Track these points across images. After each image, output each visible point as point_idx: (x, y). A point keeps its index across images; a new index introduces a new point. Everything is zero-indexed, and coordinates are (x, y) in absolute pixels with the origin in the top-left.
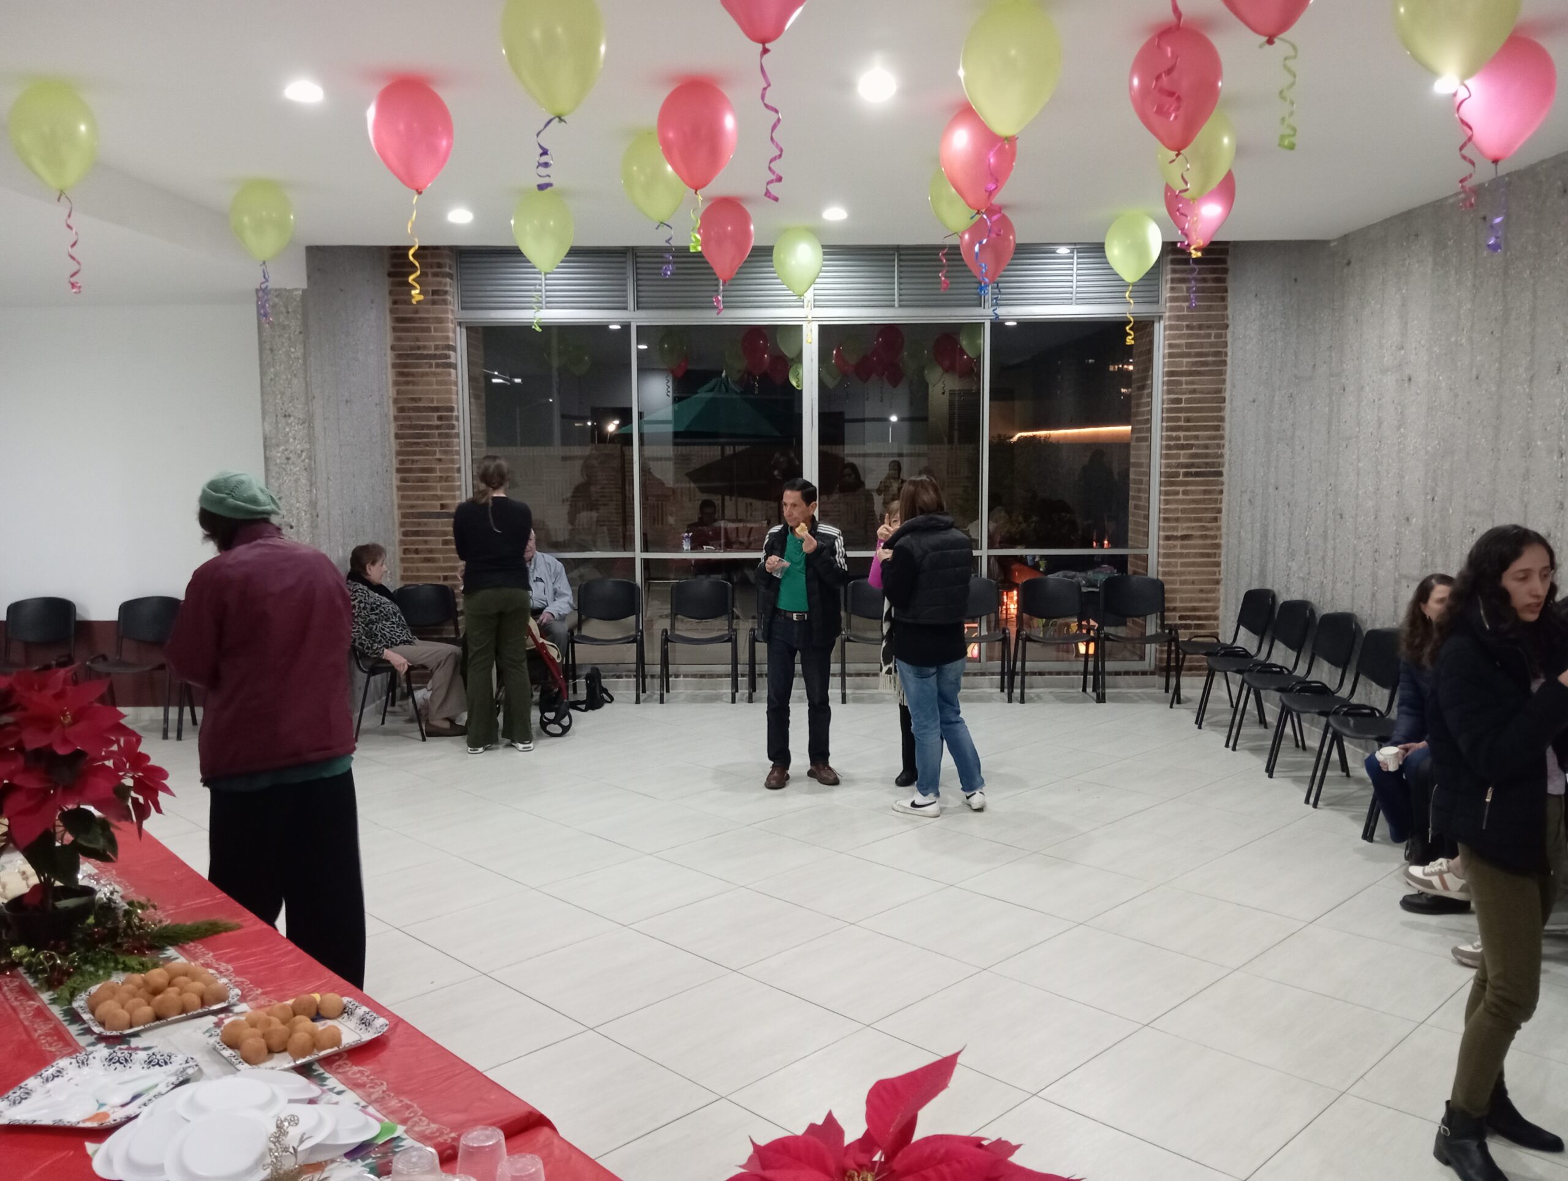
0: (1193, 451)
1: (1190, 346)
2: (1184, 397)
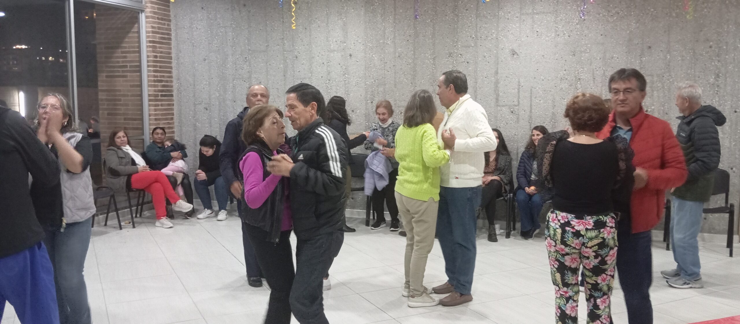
0: (163, 84)
1: (159, 28)
2: (158, 55)
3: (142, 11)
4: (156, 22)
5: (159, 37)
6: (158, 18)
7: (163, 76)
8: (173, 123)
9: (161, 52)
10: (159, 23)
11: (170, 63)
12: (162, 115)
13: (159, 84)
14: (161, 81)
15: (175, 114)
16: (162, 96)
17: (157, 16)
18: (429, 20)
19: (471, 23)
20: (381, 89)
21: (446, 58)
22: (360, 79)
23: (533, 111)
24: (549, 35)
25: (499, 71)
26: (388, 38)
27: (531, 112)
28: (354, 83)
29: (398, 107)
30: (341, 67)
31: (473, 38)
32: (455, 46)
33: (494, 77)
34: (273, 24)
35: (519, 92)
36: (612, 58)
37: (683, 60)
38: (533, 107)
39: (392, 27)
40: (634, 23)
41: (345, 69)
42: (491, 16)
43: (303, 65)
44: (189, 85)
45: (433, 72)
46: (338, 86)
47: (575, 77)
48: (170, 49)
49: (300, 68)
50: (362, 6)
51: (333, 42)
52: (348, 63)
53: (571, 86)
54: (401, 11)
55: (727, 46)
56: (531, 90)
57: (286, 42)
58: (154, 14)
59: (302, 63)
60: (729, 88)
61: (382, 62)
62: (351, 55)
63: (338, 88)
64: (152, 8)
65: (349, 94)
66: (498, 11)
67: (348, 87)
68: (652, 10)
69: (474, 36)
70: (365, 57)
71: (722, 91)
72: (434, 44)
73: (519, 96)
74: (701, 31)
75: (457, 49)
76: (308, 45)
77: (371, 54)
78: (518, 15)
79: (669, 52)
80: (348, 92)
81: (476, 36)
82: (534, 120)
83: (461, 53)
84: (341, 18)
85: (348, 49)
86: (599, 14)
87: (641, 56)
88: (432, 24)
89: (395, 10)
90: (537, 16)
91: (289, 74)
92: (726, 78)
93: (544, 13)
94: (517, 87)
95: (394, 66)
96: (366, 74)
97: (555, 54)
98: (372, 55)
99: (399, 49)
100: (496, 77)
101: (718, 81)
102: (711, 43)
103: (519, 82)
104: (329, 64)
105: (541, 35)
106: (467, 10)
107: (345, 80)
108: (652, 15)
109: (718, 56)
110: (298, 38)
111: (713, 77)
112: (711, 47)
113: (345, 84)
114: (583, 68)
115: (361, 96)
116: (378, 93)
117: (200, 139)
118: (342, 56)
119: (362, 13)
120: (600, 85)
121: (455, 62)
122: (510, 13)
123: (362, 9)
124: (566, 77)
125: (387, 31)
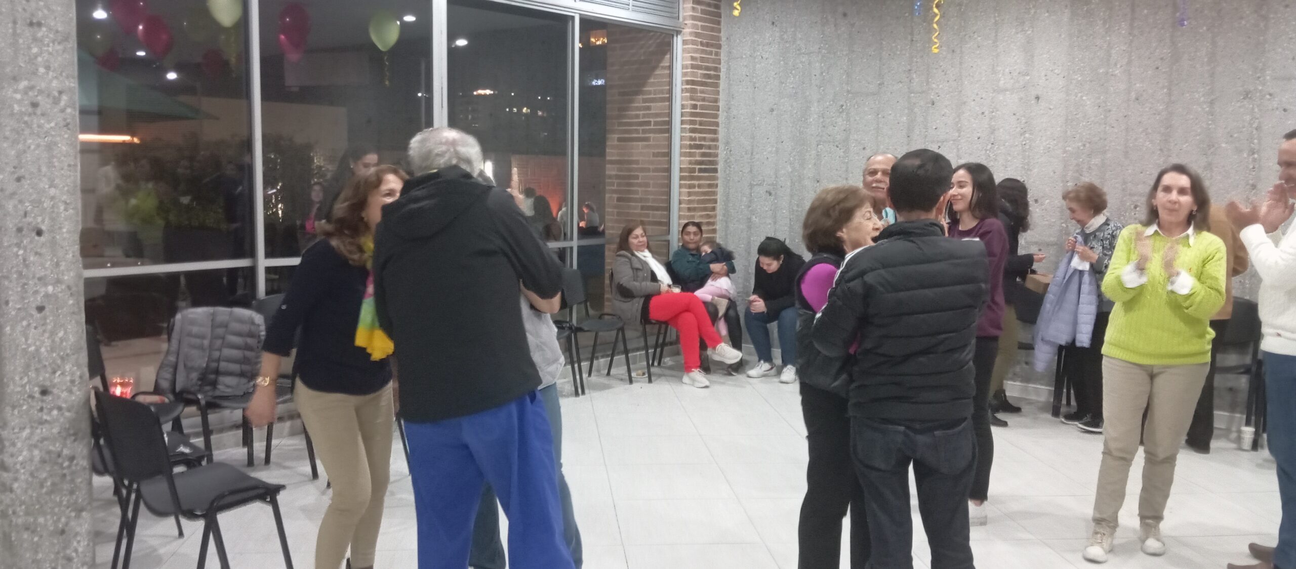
0: (703, 151)
1: (702, 59)
2: (699, 103)
3: (678, 32)
4: (698, 49)
5: (701, 74)
6: (702, 44)
7: (704, 139)
8: (715, 216)
9: (704, 100)
10: (703, 51)
11: (716, 116)
12: (699, 202)
13: (698, 151)
14: (700, 147)
15: (718, 201)
16: (701, 170)
17: (700, 40)
18: (1205, 28)
20: (1096, 161)
21: (1238, 101)
22: (1055, 142)
26: (1116, 64)
28: (1042, 148)
29: (1131, 195)
30: (1018, 119)
32: (1259, 77)
34: (894, 45)
39: (1126, 43)
41: (1026, 123)
43: (944, 118)
44: (743, 153)
45: (1209, 129)
46: (1009, 154)
48: (718, 93)
49: (938, 121)
50: (1066, 6)
51: (1003, 74)
52: (1031, 112)
54: (1146, 11)
57: (914, 76)
58: (696, 37)
59: (943, 113)
61: (1101, 110)
62: (1038, 98)
63: (1010, 158)
64: (694, 26)
65: (1031, 170)
67: (1029, 156)
70: (1067, 101)
72: (1212, 75)
75: (1264, 85)
76: (955, 80)
77: (1080, 95)
80: (1028, 165)
83: (1272, 91)
84: (1022, 31)
85: (1033, 86)
88: (1210, 35)
89: (1133, 11)
91: (918, 132)
95: (1125, 116)
96: (1066, 132)
98: (1082, 97)
99: (1138, 85)
104: (994, 114)
106: (1287, 6)
107: (1024, 143)
110: (937, 69)
113: (1024, 151)
115: (1055, 173)
116: (1090, 168)
117: (759, 244)
118: (1021, 99)
119: (1066, 20)
121: (1256, 110)
123: (1066, 11)
125: (1113, 51)
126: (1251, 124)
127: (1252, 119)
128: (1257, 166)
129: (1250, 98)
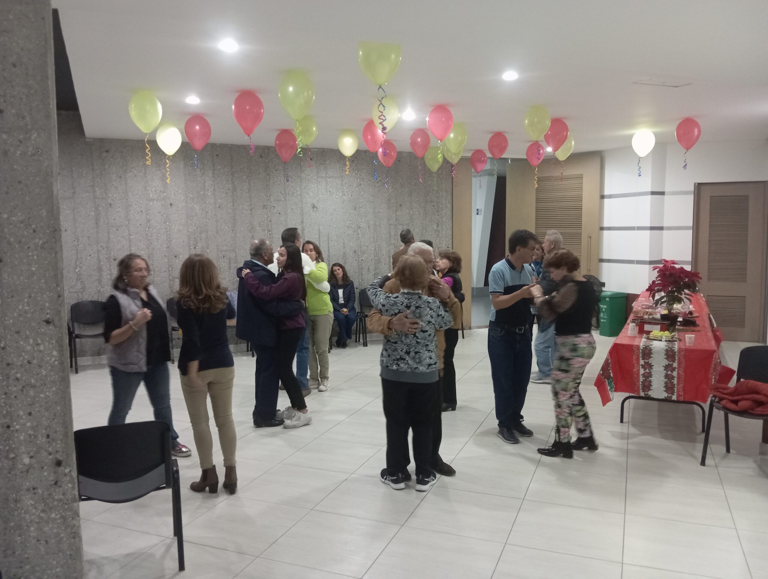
18: (245, 177)
19: (280, 181)
20: (204, 236)
21: (261, 209)
22: (182, 227)
23: (330, 251)
24: (338, 194)
25: (304, 221)
26: (208, 191)
27: (329, 252)
28: (176, 230)
29: (221, 251)
30: (162, 215)
31: (283, 194)
32: (268, 200)
33: (301, 225)
35: (319, 237)
36: (379, 212)
37: (419, 214)
38: (330, 249)
39: (212, 181)
40: (391, 188)
41: (166, 217)
42: (295, 177)
43: (118, 213)
46: (159, 233)
47: (357, 225)
49: (115, 215)
50: (181, 160)
51: (151, 192)
52: (168, 212)
53: (354, 232)
54: (219, 167)
55: (442, 205)
56: (328, 235)
57: (97, 189)
59: (118, 211)
60: (444, 232)
61: (203, 212)
62: (171, 205)
63: (159, 235)
65: (171, 241)
66: (301, 173)
67: (169, 234)
68: (401, 180)
69: (283, 192)
70: (186, 206)
71: (441, 234)
73: (320, 240)
74: (428, 195)
75: (270, 203)
76: (123, 193)
77: (192, 204)
78: (315, 177)
79: (411, 209)
80: (170, 238)
81: (285, 192)
82: (331, 258)
83: (274, 206)
84: (160, 170)
85: (168, 198)
86: (370, 181)
87: (396, 211)
88: (248, 180)
89: (214, 166)
90: (329, 180)
91: (103, 221)
92: (442, 226)
93: (333, 177)
94: (318, 233)
95: (215, 215)
96: (188, 222)
97: (343, 209)
98: (194, 205)
99: (219, 201)
100: (302, 225)
101: (438, 228)
102: (434, 204)
103: (319, 229)
104: (148, 212)
105: (333, 194)
106: (276, 171)
107: (166, 227)
108: (401, 183)
109: (438, 212)
110: (111, 186)
111: (436, 225)
112: (434, 206)
113: (167, 231)
114: (362, 219)
115: (184, 242)
116: (202, 239)
118: (162, 205)
119: (182, 166)
120: (373, 232)
121: (269, 213)
122: (309, 175)
123: (181, 162)
124: (351, 225)
125: (206, 184)
126: (267, 219)
127: (267, 217)
128: (271, 237)
129: (266, 208)
